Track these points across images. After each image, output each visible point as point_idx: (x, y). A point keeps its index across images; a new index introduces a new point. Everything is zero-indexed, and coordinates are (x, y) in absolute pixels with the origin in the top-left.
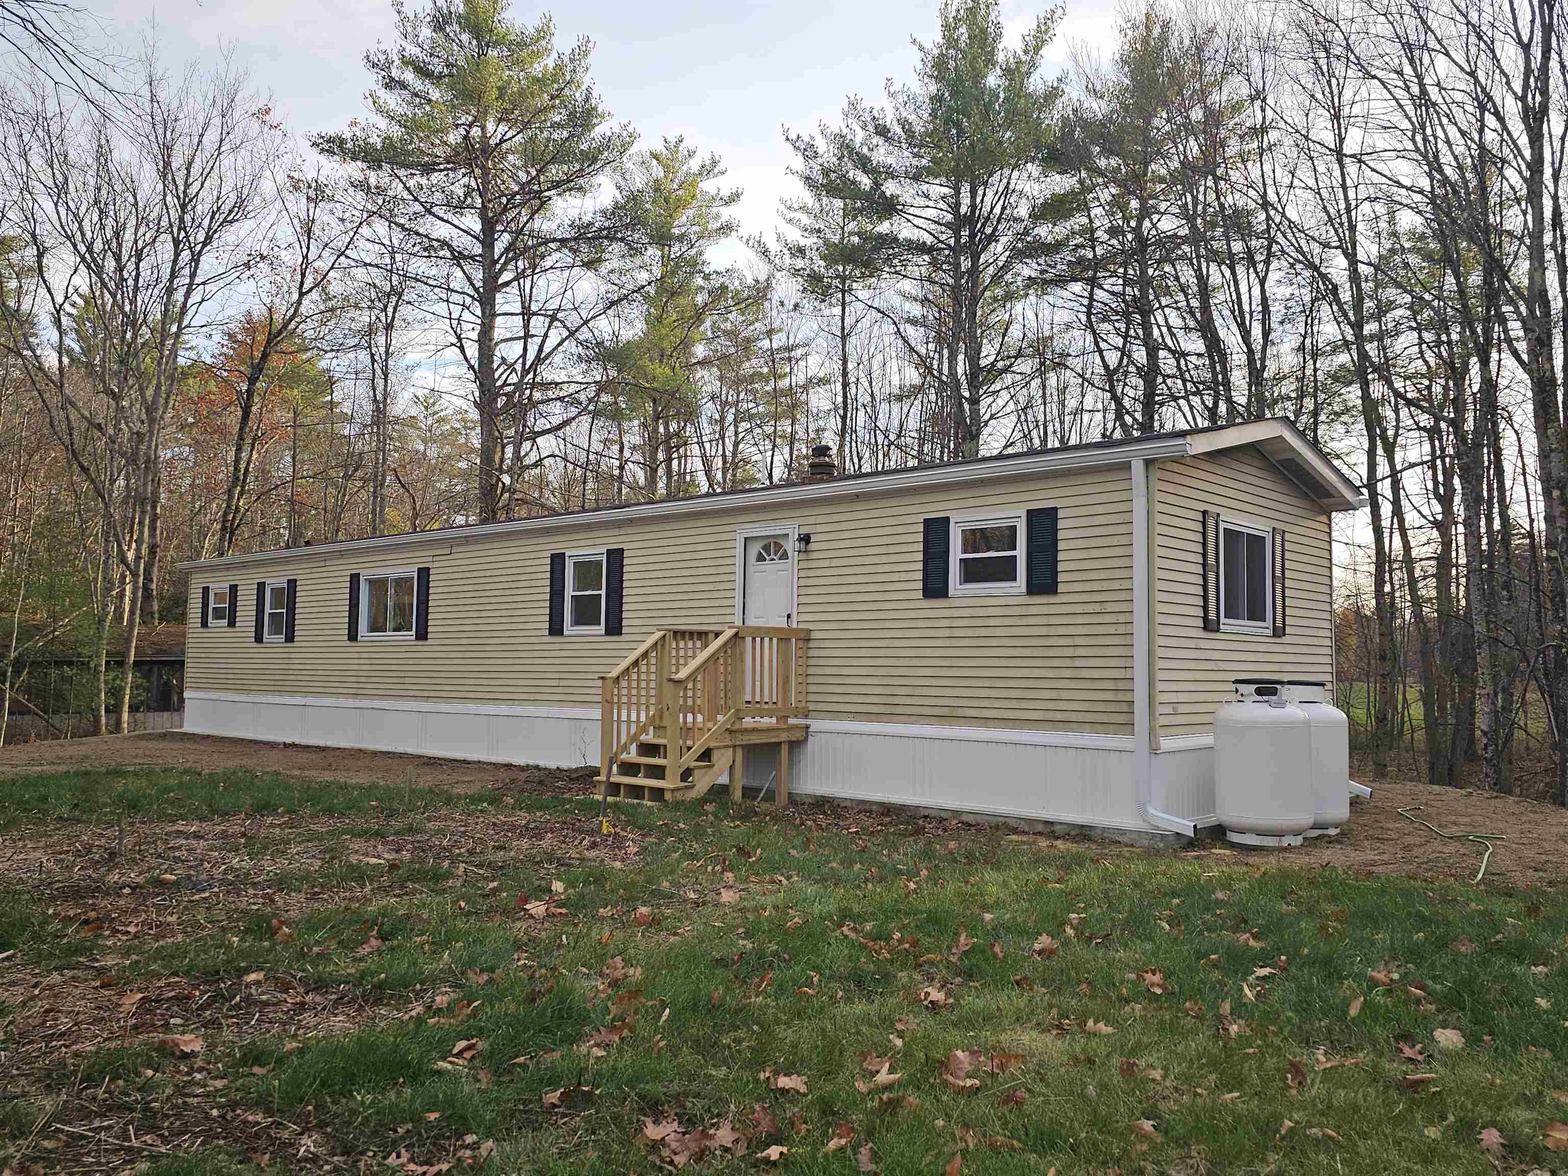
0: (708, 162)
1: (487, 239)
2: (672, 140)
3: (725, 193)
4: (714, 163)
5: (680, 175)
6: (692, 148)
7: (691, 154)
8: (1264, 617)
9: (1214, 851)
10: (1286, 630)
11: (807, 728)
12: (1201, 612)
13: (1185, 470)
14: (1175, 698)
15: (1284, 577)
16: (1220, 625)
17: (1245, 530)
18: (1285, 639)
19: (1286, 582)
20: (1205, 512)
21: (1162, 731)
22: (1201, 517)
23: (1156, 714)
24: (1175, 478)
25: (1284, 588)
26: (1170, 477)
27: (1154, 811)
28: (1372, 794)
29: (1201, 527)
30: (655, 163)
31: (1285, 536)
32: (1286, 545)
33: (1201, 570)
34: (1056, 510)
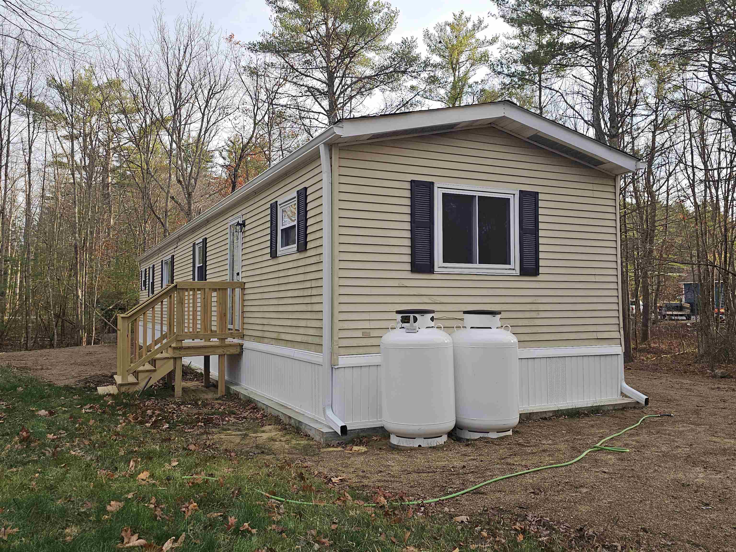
0: (476, 22)
1: (330, 83)
2: (457, 14)
3: (489, 38)
4: (480, 22)
5: (463, 33)
6: (468, 16)
7: (468, 20)
8: (507, 261)
9: (355, 448)
10: (541, 270)
11: (241, 346)
12: (408, 259)
13: (386, 150)
14: (366, 325)
15: (537, 229)
16: (436, 269)
17: (477, 194)
18: (540, 278)
19: (541, 233)
20: (412, 182)
21: (342, 351)
22: (408, 186)
23: (336, 338)
24: (368, 157)
25: (537, 237)
26: (360, 156)
27: (329, 412)
28: (647, 401)
29: (408, 194)
30: (448, 28)
31: (541, 197)
32: (541, 204)
33: (408, 226)
34: (306, 189)
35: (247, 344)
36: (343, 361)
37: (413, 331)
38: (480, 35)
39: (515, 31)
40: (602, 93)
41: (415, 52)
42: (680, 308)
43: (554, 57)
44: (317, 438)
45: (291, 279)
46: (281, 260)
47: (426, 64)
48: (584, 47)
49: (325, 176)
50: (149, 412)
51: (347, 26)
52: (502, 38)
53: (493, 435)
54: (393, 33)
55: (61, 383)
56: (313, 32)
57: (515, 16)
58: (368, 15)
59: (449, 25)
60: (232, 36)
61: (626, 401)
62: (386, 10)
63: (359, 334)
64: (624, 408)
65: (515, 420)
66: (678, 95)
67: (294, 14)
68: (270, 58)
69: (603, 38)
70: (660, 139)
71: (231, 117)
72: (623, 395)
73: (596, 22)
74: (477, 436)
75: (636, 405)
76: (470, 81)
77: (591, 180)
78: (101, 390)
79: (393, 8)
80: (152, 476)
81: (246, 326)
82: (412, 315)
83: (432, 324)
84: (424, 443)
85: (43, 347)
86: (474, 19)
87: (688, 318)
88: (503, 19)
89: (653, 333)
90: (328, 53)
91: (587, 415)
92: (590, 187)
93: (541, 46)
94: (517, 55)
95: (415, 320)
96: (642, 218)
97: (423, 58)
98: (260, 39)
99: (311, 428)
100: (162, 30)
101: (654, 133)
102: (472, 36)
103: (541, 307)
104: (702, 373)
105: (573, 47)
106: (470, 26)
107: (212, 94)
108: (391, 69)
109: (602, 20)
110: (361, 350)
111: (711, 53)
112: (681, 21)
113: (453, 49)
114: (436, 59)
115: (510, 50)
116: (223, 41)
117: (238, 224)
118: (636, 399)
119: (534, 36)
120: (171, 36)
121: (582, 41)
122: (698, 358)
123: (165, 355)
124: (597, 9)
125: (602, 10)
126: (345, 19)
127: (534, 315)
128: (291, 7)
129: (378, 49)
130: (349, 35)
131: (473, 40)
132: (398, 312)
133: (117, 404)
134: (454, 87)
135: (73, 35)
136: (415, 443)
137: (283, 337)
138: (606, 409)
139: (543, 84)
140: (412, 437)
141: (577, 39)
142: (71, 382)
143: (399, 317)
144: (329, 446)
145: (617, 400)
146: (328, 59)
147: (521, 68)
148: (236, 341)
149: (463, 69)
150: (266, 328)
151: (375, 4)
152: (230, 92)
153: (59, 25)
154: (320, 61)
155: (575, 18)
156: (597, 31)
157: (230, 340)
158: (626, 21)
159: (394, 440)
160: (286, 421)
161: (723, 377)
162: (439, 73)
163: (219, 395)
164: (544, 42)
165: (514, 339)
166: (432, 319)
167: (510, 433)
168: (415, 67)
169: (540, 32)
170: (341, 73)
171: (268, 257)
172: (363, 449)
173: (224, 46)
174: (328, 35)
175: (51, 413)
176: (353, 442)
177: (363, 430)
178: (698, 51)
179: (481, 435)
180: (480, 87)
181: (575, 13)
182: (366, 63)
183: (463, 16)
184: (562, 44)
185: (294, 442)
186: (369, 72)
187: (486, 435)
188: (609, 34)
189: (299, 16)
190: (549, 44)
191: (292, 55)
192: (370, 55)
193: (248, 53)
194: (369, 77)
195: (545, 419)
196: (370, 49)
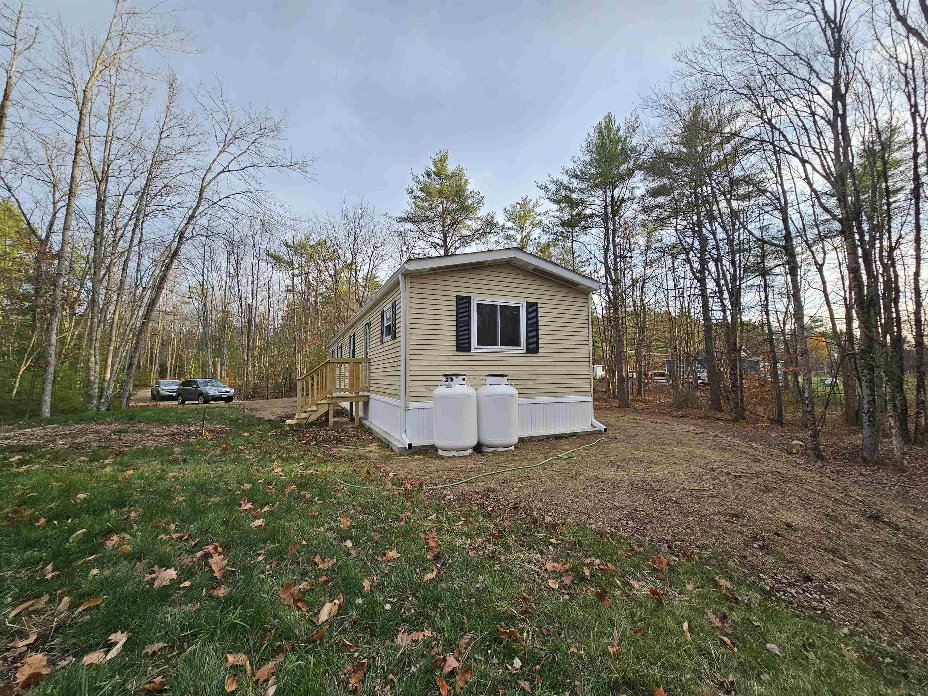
2: (524, 198)
4: (537, 202)
5: (527, 209)
7: (530, 201)
8: (518, 344)
9: (416, 456)
10: (540, 350)
11: (368, 396)
12: (455, 343)
13: (438, 277)
14: (428, 383)
15: (537, 325)
16: (472, 349)
17: (499, 304)
18: (539, 354)
19: (540, 328)
20: (457, 296)
21: (412, 399)
22: (455, 299)
23: (408, 391)
24: (429, 282)
25: (537, 330)
26: (424, 281)
27: (404, 436)
28: (605, 429)
29: (454, 304)
30: (518, 206)
31: (539, 305)
32: (540, 310)
33: (455, 323)
34: (395, 301)
35: (372, 396)
36: (412, 405)
37: (450, 387)
38: (537, 210)
39: (556, 207)
40: (608, 244)
41: (495, 220)
42: (663, 375)
43: (580, 222)
44: (396, 451)
45: (390, 356)
46: (385, 345)
47: (503, 227)
48: (598, 216)
49: (402, 295)
50: (308, 435)
51: (454, 206)
52: (550, 212)
53: (501, 450)
54: (482, 209)
55: (266, 418)
56: (434, 210)
57: (555, 198)
58: (466, 199)
59: (519, 204)
60: (387, 214)
61: (594, 429)
62: (477, 196)
63: (423, 389)
64: (591, 434)
65: (516, 440)
66: (659, 245)
67: (423, 200)
68: (409, 225)
69: (609, 210)
70: (649, 271)
71: (387, 261)
72: (592, 426)
73: (605, 201)
74: (491, 450)
75: (599, 432)
76: (531, 238)
77: (573, 295)
78: (288, 422)
79: (481, 195)
80: (282, 471)
81: (371, 385)
82: (449, 377)
83: (464, 382)
84: (456, 454)
85: (277, 398)
86: (534, 201)
87: (668, 381)
88: (548, 200)
89: (645, 390)
90: (444, 222)
91: (566, 438)
92: (572, 299)
93: (572, 216)
94: (558, 222)
95: (452, 380)
96: (637, 320)
97: (500, 224)
98: (403, 215)
99: (394, 445)
100: (344, 211)
101: (645, 268)
102: (533, 211)
103: (540, 373)
104: (670, 414)
105: (592, 216)
106: (531, 204)
107: (376, 248)
108: (482, 231)
109: (608, 199)
110: (424, 399)
111: (677, 219)
112: (658, 199)
113: (521, 218)
114: (510, 224)
115: (553, 219)
116: (381, 217)
117: (367, 324)
118: (599, 428)
119: (567, 210)
120: (350, 214)
121: (597, 213)
122: (671, 405)
123: (324, 401)
124: (605, 192)
125: (609, 193)
126: (453, 201)
127: (536, 377)
128: (421, 196)
129: (475, 219)
130: (456, 211)
131: (534, 213)
132: (443, 375)
133: (290, 430)
134: (522, 241)
135: (288, 215)
136: (451, 454)
137: (387, 391)
138: (580, 434)
139: (574, 239)
140: (449, 450)
141: (594, 211)
142: (273, 418)
143: (444, 378)
144: (401, 455)
145: (590, 429)
146: (443, 226)
147: (561, 229)
148: (367, 393)
149: (527, 231)
150: (380, 386)
151: (471, 193)
152: (387, 246)
153: (279, 210)
154: (439, 227)
155: (592, 199)
156: (606, 207)
157: (361, 393)
158: (623, 200)
159: (440, 452)
160: (384, 440)
161: (682, 417)
162: (511, 232)
163: (356, 425)
164: (574, 213)
165: (516, 392)
166: (464, 379)
167: (513, 448)
168: (496, 230)
169: (571, 207)
170: (450, 234)
171: (380, 343)
172: (420, 457)
173: (382, 219)
174: (444, 212)
175: (251, 435)
176: (416, 453)
177: (423, 446)
178: (669, 217)
179: (493, 449)
180: (537, 241)
181: (592, 196)
182: (468, 227)
183: (527, 199)
184: (585, 214)
185: (383, 453)
186: (468, 233)
187: (496, 449)
188: (613, 208)
189: (426, 201)
190: (577, 214)
191: (423, 224)
192: (470, 223)
193: (397, 223)
194: (469, 236)
195: (540, 440)
196: (468, 219)
